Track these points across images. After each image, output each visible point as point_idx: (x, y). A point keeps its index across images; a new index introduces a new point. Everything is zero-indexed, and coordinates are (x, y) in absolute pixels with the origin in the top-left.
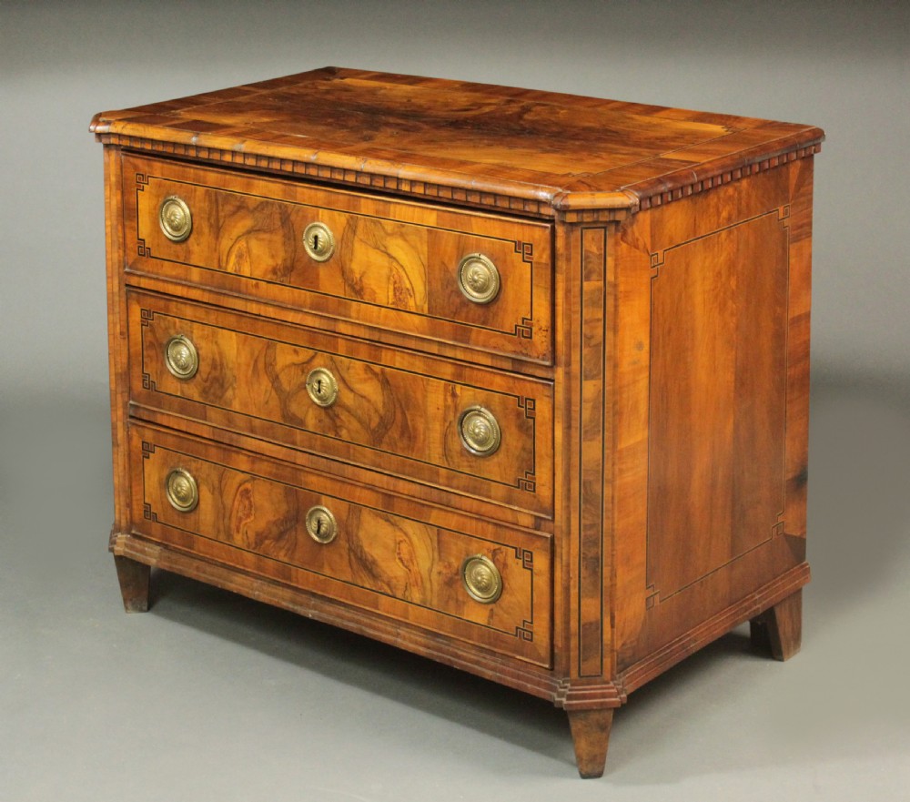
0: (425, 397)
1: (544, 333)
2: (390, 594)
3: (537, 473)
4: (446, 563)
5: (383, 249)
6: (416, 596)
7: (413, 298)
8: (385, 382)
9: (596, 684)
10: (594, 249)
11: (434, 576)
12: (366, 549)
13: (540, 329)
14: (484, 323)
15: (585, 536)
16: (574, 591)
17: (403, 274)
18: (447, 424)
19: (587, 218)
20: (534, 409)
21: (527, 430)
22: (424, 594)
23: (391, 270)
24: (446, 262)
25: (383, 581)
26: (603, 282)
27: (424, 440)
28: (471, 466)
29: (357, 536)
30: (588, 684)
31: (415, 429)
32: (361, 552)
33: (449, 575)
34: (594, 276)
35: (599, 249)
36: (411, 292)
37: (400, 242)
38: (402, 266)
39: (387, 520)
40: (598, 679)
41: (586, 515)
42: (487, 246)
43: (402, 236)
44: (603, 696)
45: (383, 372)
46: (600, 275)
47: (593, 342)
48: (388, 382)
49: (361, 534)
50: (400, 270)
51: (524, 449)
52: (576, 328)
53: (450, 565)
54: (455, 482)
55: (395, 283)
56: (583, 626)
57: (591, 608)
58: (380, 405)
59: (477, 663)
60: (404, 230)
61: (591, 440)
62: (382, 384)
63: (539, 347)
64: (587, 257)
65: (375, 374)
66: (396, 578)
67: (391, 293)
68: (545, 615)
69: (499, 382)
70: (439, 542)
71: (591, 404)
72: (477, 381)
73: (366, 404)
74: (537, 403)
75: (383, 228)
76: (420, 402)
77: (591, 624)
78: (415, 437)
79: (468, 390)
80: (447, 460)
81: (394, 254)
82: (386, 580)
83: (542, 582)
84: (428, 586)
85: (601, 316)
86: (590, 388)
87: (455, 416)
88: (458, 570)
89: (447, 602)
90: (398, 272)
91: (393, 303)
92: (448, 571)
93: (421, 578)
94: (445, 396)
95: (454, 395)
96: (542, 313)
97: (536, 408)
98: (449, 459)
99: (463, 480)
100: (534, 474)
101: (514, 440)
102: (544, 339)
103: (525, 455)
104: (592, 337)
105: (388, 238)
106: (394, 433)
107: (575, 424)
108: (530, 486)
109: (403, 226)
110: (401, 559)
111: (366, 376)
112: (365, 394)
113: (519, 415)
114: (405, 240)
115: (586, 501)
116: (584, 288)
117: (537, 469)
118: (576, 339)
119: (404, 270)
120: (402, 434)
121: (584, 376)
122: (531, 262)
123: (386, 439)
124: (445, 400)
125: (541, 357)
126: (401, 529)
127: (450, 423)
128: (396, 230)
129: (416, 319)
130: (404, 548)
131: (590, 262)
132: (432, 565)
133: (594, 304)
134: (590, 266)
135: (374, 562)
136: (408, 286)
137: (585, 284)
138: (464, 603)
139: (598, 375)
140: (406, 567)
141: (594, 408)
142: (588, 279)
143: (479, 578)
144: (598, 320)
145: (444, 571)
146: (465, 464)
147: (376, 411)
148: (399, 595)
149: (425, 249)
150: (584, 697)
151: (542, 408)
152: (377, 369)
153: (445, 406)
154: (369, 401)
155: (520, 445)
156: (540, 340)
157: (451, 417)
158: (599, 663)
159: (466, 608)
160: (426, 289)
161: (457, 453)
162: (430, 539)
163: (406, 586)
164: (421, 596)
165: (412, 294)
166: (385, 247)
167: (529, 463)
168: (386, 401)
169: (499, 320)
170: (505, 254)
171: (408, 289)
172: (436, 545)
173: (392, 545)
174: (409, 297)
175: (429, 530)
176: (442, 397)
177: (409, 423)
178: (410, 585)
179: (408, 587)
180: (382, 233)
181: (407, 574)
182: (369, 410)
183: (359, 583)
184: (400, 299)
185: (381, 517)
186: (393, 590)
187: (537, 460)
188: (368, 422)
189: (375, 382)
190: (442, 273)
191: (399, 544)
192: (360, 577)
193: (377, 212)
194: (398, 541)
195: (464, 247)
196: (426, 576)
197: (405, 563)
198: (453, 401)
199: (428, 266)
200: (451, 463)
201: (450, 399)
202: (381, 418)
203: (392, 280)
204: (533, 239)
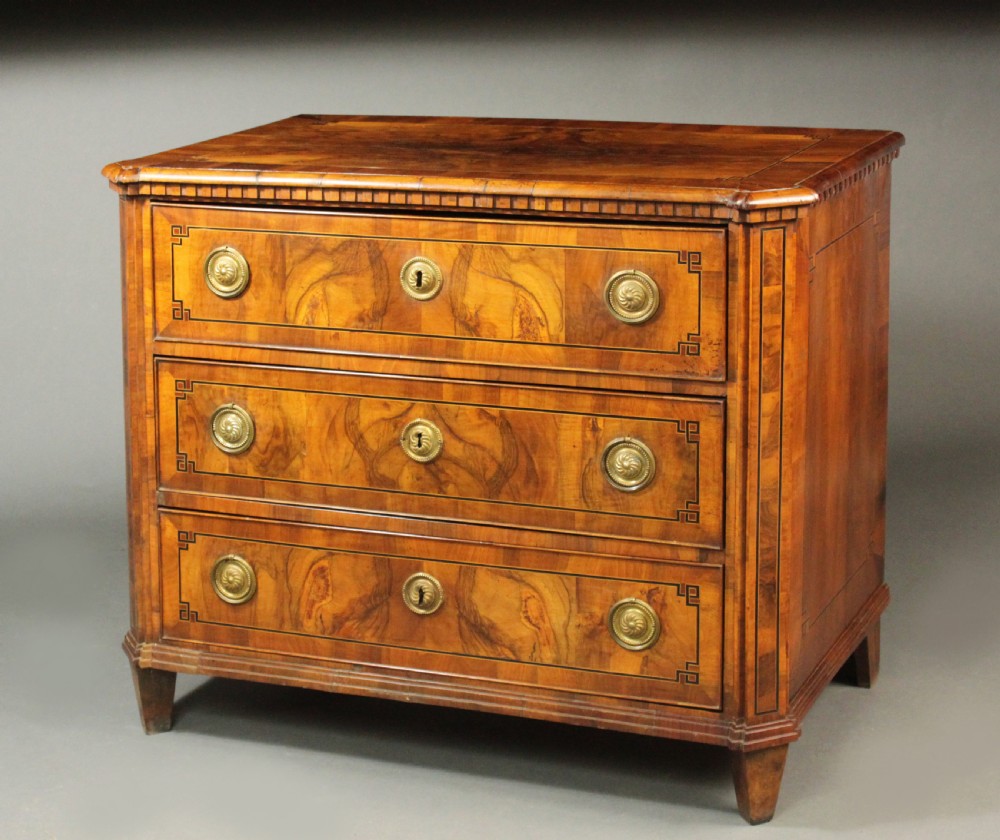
0: (556, 436)
1: (715, 348)
2: (512, 657)
3: (701, 502)
4: (587, 614)
5: (506, 277)
6: (548, 655)
7: (545, 328)
8: (505, 426)
9: (772, 720)
10: (773, 251)
11: (572, 630)
12: (482, 612)
13: (711, 343)
14: (637, 345)
15: (763, 561)
16: (750, 622)
17: (533, 303)
18: (586, 462)
19: (772, 217)
20: (698, 432)
21: (689, 456)
22: (558, 651)
23: (517, 300)
24: (589, 283)
25: (504, 645)
26: (781, 286)
27: (556, 483)
28: (616, 505)
29: (470, 601)
30: (764, 722)
31: (544, 473)
32: (475, 617)
33: (592, 627)
34: (774, 281)
35: (778, 251)
36: (543, 322)
37: (529, 267)
38: (531, 294)
39: (510, 577)
40: (774, 715)
41: (764, 540)
42: (642, 260)
43: (533, 261)
44: (781, 731)
45: (502, 415)
46: (778, 279)
47: (772, 351)
48: (508, 424)
49: (476, 598)
50: (529, 299)
51: (685, 477)
52: (754, 337)
53: (592, 615)
54: (595, 525)
55: (522, 313)
56: (761, 658)
57: (767, 637)
58: (499, 454)
59: (627, 718)
60: (534, 254)
61: (768, 457)
62: (501, 427)
63: (709, 363)
64: (767, 260)
65: (492, 418)
66: (521, 639)
67: (516, 326)
68: (716, 652)
69: (652, 407)
70: (578, 592)
71: (769, 418)
72: (624, 410)
73: (479, 452)
74: (702, 425)
75: (507, 255)
76: (551, 442)
77: (767, 655)
78: (544, 482)
79: (614, 422)
80: (586, 502)
81: (520, 282)
82: (507, 643)
83: (710, 619)
84: (563, 642)
85: (779, 322)
86: (769, 401)
87: (596, 452)
88: (602, 619)
89: (588, 657)
90: (526, 300)
91: (519, 336)
92: (590, 622)
93: (554, 634)
94: (584, 431)
95: (595, 429)
96: (713, 325)
97: (701, 431)
98: (589, 501)
99: (606, 521)
100: (698, 503)
101: (672, 471)
102: (714, 354)
103: (686, 484)
104: (771, 346)
105: (513, 265)
106: (517, 481)
107: (753, 441)
108: (692, 517)
109: (533, 250)
110: (528, 618)
111: (480, 422)
112: (480, 442)
113: (678, 441)
114: (537, 265)
115: (765, 524)
116: (764, 294)
117: (701, 497)
118: (753, 349)
119: (534, 297)
120: (527, 481)
121: (763, 388)
122: (699, 273)
123: (506, 488)
124: (584, 436)
125: (711, 373)
126: (528, 585)
127: (590, 459)
128: (524, 254)
129: (549, 350)
130: (533, 605)
131: (769, 266)
132: (569, 618)
133: (773, 310)
134: (770, 269)
135: (493, 626)
136: (540, 315)
137: (764, 289)
138: (610, 655)
139: (777, 385)
140: (534, 625)
141: (772, 422)
142: (767, 284)
143: (632, 624)
144: (777, 327)
145: (584, 623)
146: (610, 502)
147: (493, 459)
148: (525, 657)
149: (562, 271)
150: (762, 735)
151: (710, 430)
152: (494, 412)
153: (584, 443)
154: (483, 449)
155: (680, 474)
156: (710, 357)
157: (591, 453)
158: (774, 697)
159: (612, 660)
160: (562, 316)
161: (599, 492)
162: (567, 590)
163: (534, 648)
164: (554, 655)
165: (544, 323)
166: (509, 275)
167: (691, 492)
168: (506, 446)
169: (658, 339)
170: (666, 266)
171: (539, 319)
172: (574, 596)
173: (517, 604)
174: (540, 326)
175: (566, 581)
176: (579, 433)
177: (537, 467)
178: (540, 644)
179: (537, 648)
180: (505, 260)
181: (536, 633)
182: (483, 459)
183: (473, 653)
184: (528, 331)
185: (502, 575)
186: (518, 653)
187: (701, 487)
188: (482, 472)
189: (492, 427)
190: (584, 296)
191: (526, 601)
192: (474, 646)
193: (499, 237)
194: (524, 598)
195: (613, 266)
196: (560, 630)
197: (534, 621)
198: (594, 436)
199: (566, 290)
200: (590, 505)
201: (589, 435)
202: (500, 466)
203: (518, 310)
204: (702, 246)
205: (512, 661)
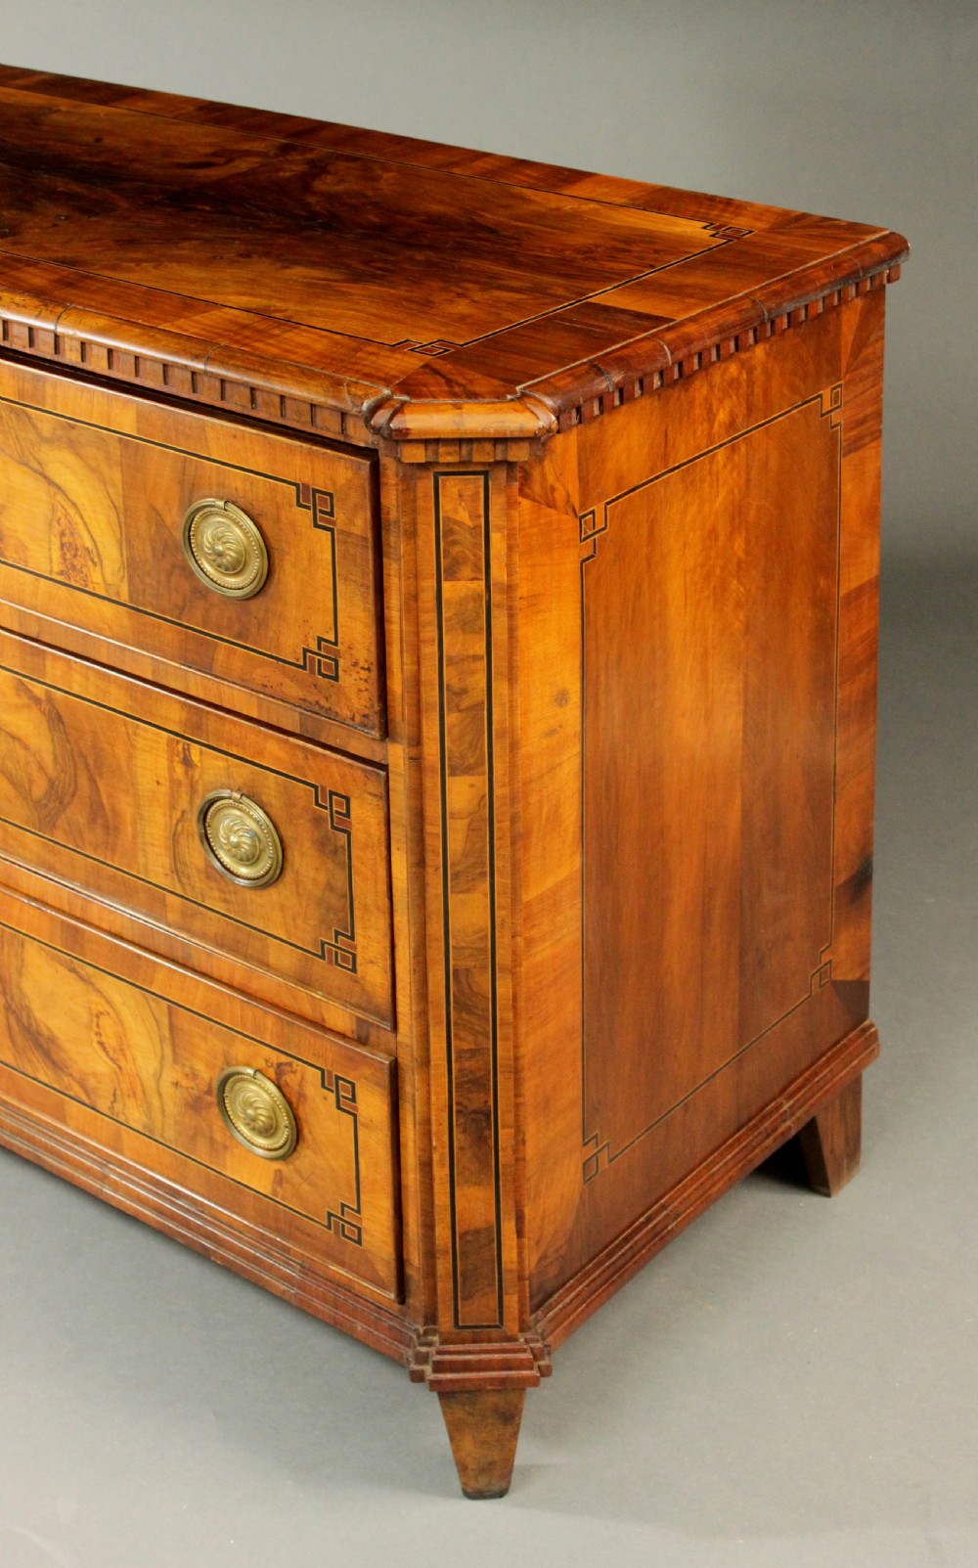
0: (130, 757)
1: (364, 674)
2: (84, 1098)
3: (358, 938)
4: (187, 1070)
5: (36, 466)
6: (135, 1116)
7: (98, 569)
8: (56, 719)
9: (490, 1341)
10: (463, 516)
11: (167, 1088)
12: (38, 1014)
13: (355, 664)
14: (239, 636)
15: (460, 1070)
16: (441, 1173)
17: (77, 519)
18: (177, 815)
19: (447, 455)
20: (348, 814)
21: (335, 852)
22: (148, 1112)
23: (54, 509)
24: (160, 506)
25: (71, 1075)
26: (483, 583)
27: (135, 837)
28: (226, 901)
29: (18, 986)
30: (474, 1341)
31: (116, 813)
32: (29, 1017)
33: (195, 1092)
34: (466, 571)
35: (474, 516)
36: (95, 557)
37: (68, 456)
38: (74, 504)
39: (73, 970)
40: (494, 1332)
41: (462, 1034)
42: (239, 485)
43: (72, 446)
44: (506, 1366)
45: (50, 699)
46: (476, 568)
47: (466, 702)
48: (59, 717)
49: (27, 986)
50: (72, 512)
51: (330, 887)
52: (430, 672)
53: (194, 1076)
54: (197, 925)
55: (63, 534)
56: (463, 1235)
57: (476, 1204)
58: (48, 760)
59: (255, 1260)
60: (73, 434)
61: (468, 891)
62: (50, 719)
63: (355, 700)
64: (450, 532)
65: (37, 700)
66: (95, 1075)
67: (56, 554)
68: (386, 1204)
69: (274, 749)
70: (172, 1027)
71: (466, 822)
72: (230, 743)
73: (21, 752)
74: (354, 804)
75: (34, 426)
76: (123, 764)
77: (477, 1232)
78: (117, 829)
79: (217, 758)
80: (180, 881)
81: (57, 479)
82: (77, 1076)
83: (377, 1143)
84: (156, 1102)
85: (481, 649)
86: (463, 792)
87: (191, 802)
88: (210, 1085)
89: (193, 1138)
90: (67, 515)
91: (61, 573)
92: (192, 1084)
93: (142, 1085)
94: (171, 761)
95: (187, 762)
96: (358, 632)
97: (353, 814)
98: (185, 880)
99: (214, 925)
100: (352, 938)
101: (306, 864)
102: (363, 685)
103: (334, 900)
104: (464, 691)
105: (45, 447)
106: (77, 814)
107: (434, 860)
108: (345, 959)
109: (73, 427)
110: (101, 1044)
111: (16, 700)
112: (20, 733)
113: (317, 821)
114: (78, 455)
115: (462, 1007)
116: (445, 595)
117: (358, 930)
118: (430, 695)
119: (78, 511)
120: (93, 819)
121: (447, 768)
122: (332, 530)
123: (62, 822)
124: (171, 769)
125: (358, 718)
126: (99, 991)
127: (183, 812)
128: (58, 432)
129: (108, 609)
130: (107, 1023)
131: (454, 543)
132: (162, 1068)
133: (465, 626)
134: (455, 550)
135: (52, 1039)
136: (89, 544)
137: (445, 585)
138: (226, 1147)
139: (480, 764)
140: (111, 1059)
141: (471, 829)
142: (452, 575)
143: (250, 1112)
144: (476, 658)
145: (184, 1083)
146: (216, 894)
147: (41, 768)
148: (103, 1105)
149: (117, 476)
150: (466, 1367)
151: (365, 816)
152: (39, 690)
153: (172, 780)
154: (26, 747)
155: (322, 878)
156: (355, 691)
157: (184, 803)
158: (494, 1303)
159: (228, 1156)
160: (122, 555)
161: (198, 870)
162: (156, 1019)
163: (114, 1095)
164: (144, 1118)
165: (96, 560)
166: (40, 464)
167: (341, 915)
168: (58, 752)
169: (271, 634)
170: (278, 507)
171: (87, 549)
172: (166, 1032)
173: (85, 1017)
174: (90, 563)
175: (153, 1004)
176: (164, 763)
177: (105, 801)
178: (122, 1094)
179: (118, 1097)
180: (33, 436)
181: (116, 1072)
182: (27, 763)
183: (29, 1071)
184: (74, 567)
185: (62, 963)
186: (92, 1096)
187: (357, 913)
188: (27, 785)
189: (35, 714)
190: (153, 528)
191: (97, 1017)
192: (30, 1061)
193: (21, 393)
194: (94, 1012)
195: (193, 485)
196: (150, 1084)
197: (111, 1053)
198: (187, 773)
199: (125, 510)
200: (187, 888)
201: (179, 770)
202: (51, 782)
203: (57, 529)
204: (334, 483)
205: (85, 1105)
